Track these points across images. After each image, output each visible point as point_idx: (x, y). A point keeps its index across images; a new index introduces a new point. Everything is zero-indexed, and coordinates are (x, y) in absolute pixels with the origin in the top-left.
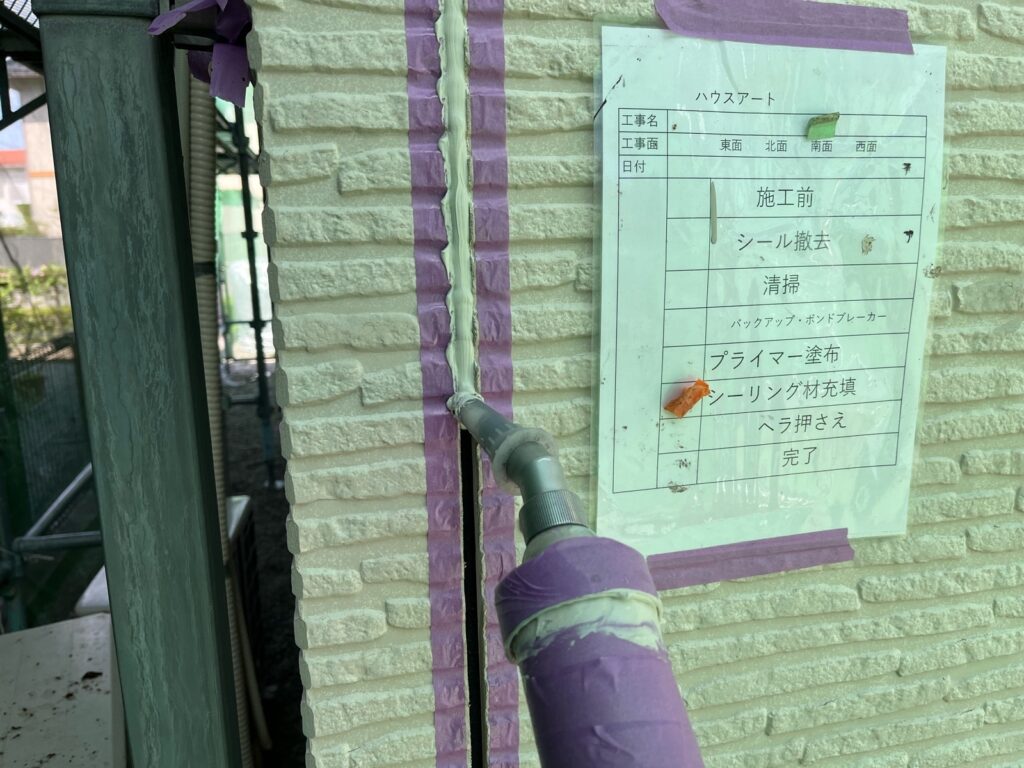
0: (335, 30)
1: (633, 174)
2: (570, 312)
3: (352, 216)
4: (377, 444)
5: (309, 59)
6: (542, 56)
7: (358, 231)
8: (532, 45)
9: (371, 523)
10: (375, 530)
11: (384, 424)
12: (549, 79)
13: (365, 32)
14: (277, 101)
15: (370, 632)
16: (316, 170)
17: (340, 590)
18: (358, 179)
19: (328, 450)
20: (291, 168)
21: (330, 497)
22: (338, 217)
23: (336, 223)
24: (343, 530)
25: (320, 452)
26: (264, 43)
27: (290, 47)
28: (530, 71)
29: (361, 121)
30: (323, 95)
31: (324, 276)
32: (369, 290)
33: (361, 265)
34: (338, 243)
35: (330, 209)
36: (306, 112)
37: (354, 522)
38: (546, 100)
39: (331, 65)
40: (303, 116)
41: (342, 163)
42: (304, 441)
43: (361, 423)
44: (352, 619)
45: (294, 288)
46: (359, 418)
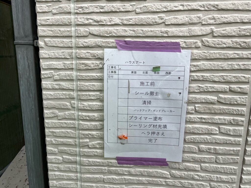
0: (53, 51)
1: (111, 78)
2: (98, 105)
3: (56, 84)
4: (60, 126)
5: (48, 56)
6: (92, 55)
7: (57, 87)
8: (90, 53)
9: (60, 141)
10: (60, 142)
11: (62, 123)
12: (93, 59)
13: (58, 51)
14: (43, 64)
15: (59, 161)
16: (49, 76)
17: (54, 152)
18: (57, 77)
19: (52, 126)
20: (45, 75)
21: (52, 135)
22: (53, 84)
23: (53, 85)
24: (54, 141)
25: (50, 127)
26: (41, 54)
27: (45, 54)
28: (89, 58)
29: (58, 67)
30: (51, 63)
31: (51, 95)
32: (59, 98)
33: (58, 93)
34: (53, 89)
35: (52, 83)
36: (48, 66)
37: (56, 140)
38: (93, 63)
39: (52, 57)
40: (47, 66)
41: (55, 75)
42: (47, 124)
43: (57, 122)
44: (56, 158)
45: (46, 97)
46: (57, 121)
